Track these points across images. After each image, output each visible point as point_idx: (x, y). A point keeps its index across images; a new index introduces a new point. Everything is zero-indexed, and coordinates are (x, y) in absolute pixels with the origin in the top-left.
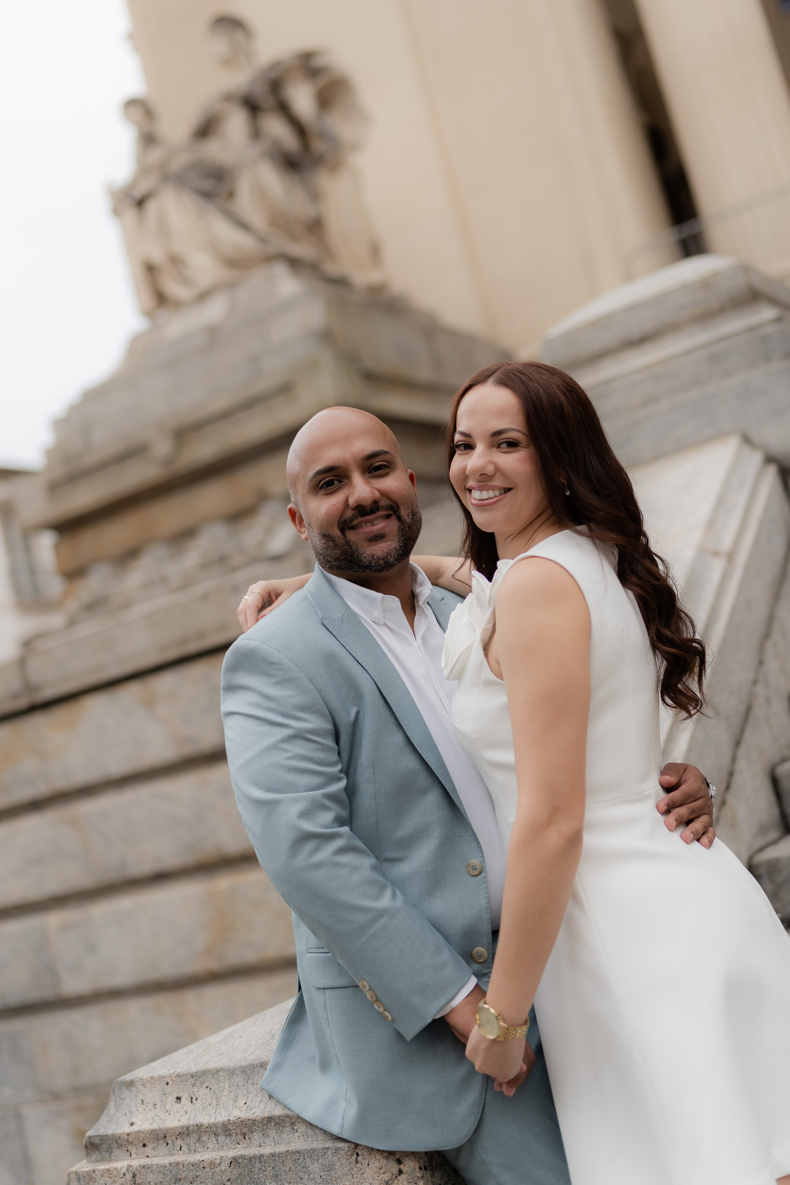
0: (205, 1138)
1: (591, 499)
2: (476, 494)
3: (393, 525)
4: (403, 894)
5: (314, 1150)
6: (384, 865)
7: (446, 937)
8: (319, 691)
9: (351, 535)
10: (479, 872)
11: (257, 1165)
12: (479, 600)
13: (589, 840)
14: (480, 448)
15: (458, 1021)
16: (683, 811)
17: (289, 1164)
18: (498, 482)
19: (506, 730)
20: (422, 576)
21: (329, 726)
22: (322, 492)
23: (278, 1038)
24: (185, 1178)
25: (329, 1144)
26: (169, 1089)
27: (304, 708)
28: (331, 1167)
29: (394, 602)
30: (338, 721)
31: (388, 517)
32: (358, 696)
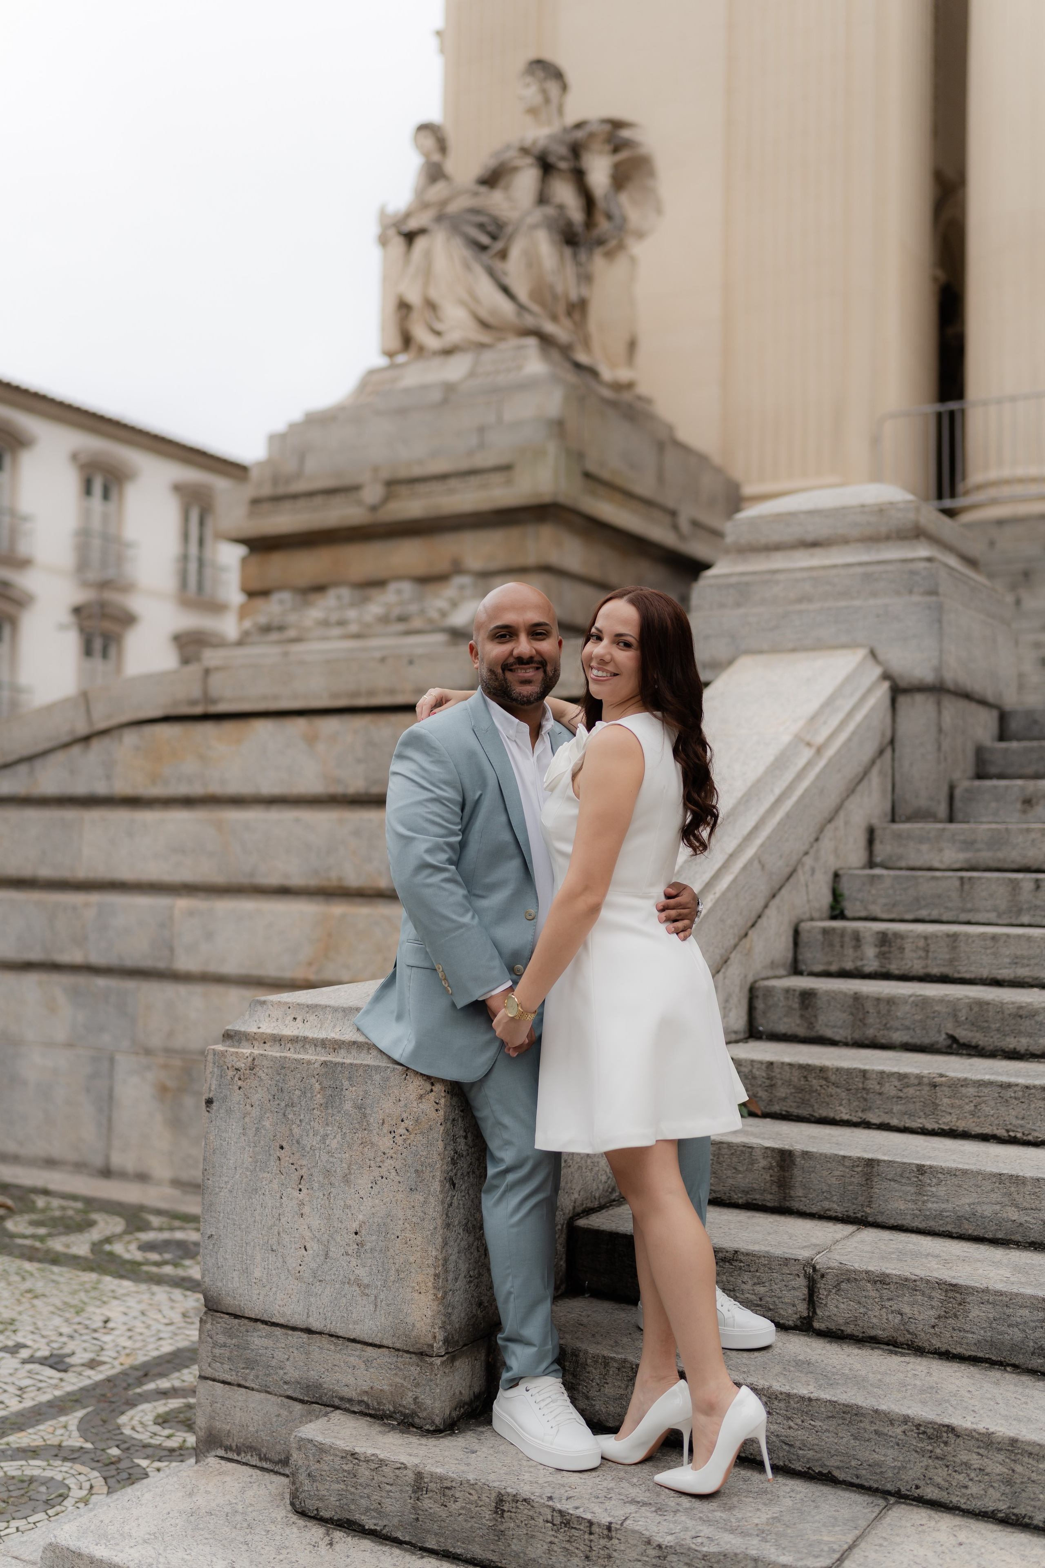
0: (307, 1046)
1: (669, 696)
2: (595, 672)
3: (540, 675)
4: (479, 918)
5: (379, 1066)
6: (472, 898)
7: (500, 953)
8: (459, 774)
9: (509, 675)
10: (533, 918)
11: (339, 1069)
12: (578, 743)
13: (605, 914)
14: (606, 641)
15: (493, 1004)
16: (673, 913)
17: (361, 1072)
18: (610, 668)
19: (572, 831)
20: (549, 714)
21: (460, 799)
22: (497, 640)
23: (370, 997)
24: (289, 1067)
25: (391, 1065)
26: (290, 1011)
27: (446, 783)
28: (388, 1079)
29: (525, 728)
30: (466, 797)
31: (538, 668)
32: (484, 784)
